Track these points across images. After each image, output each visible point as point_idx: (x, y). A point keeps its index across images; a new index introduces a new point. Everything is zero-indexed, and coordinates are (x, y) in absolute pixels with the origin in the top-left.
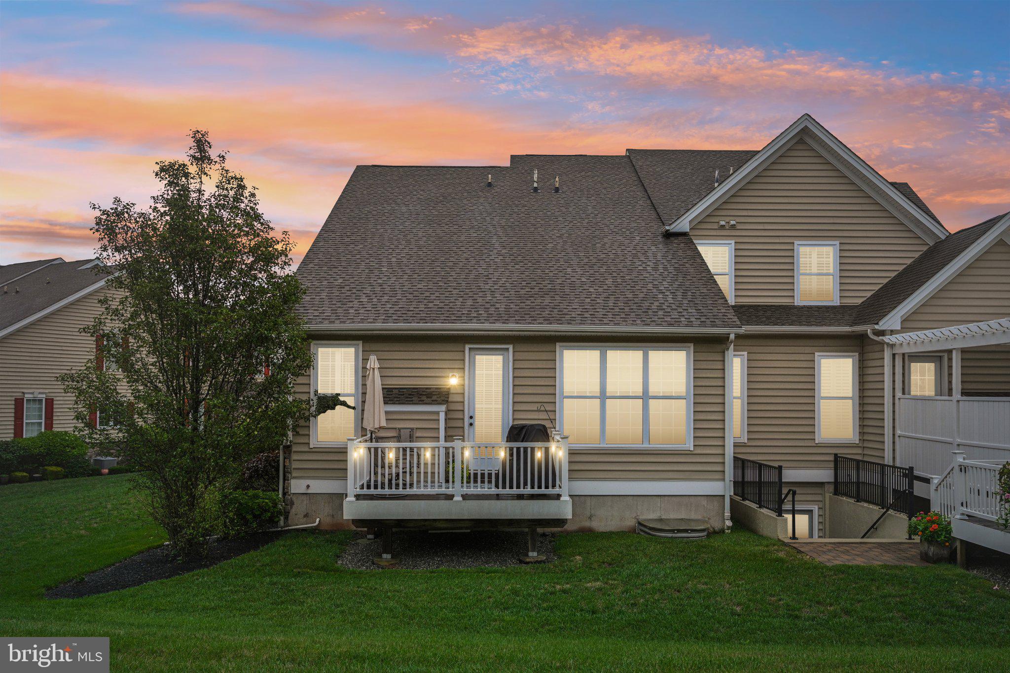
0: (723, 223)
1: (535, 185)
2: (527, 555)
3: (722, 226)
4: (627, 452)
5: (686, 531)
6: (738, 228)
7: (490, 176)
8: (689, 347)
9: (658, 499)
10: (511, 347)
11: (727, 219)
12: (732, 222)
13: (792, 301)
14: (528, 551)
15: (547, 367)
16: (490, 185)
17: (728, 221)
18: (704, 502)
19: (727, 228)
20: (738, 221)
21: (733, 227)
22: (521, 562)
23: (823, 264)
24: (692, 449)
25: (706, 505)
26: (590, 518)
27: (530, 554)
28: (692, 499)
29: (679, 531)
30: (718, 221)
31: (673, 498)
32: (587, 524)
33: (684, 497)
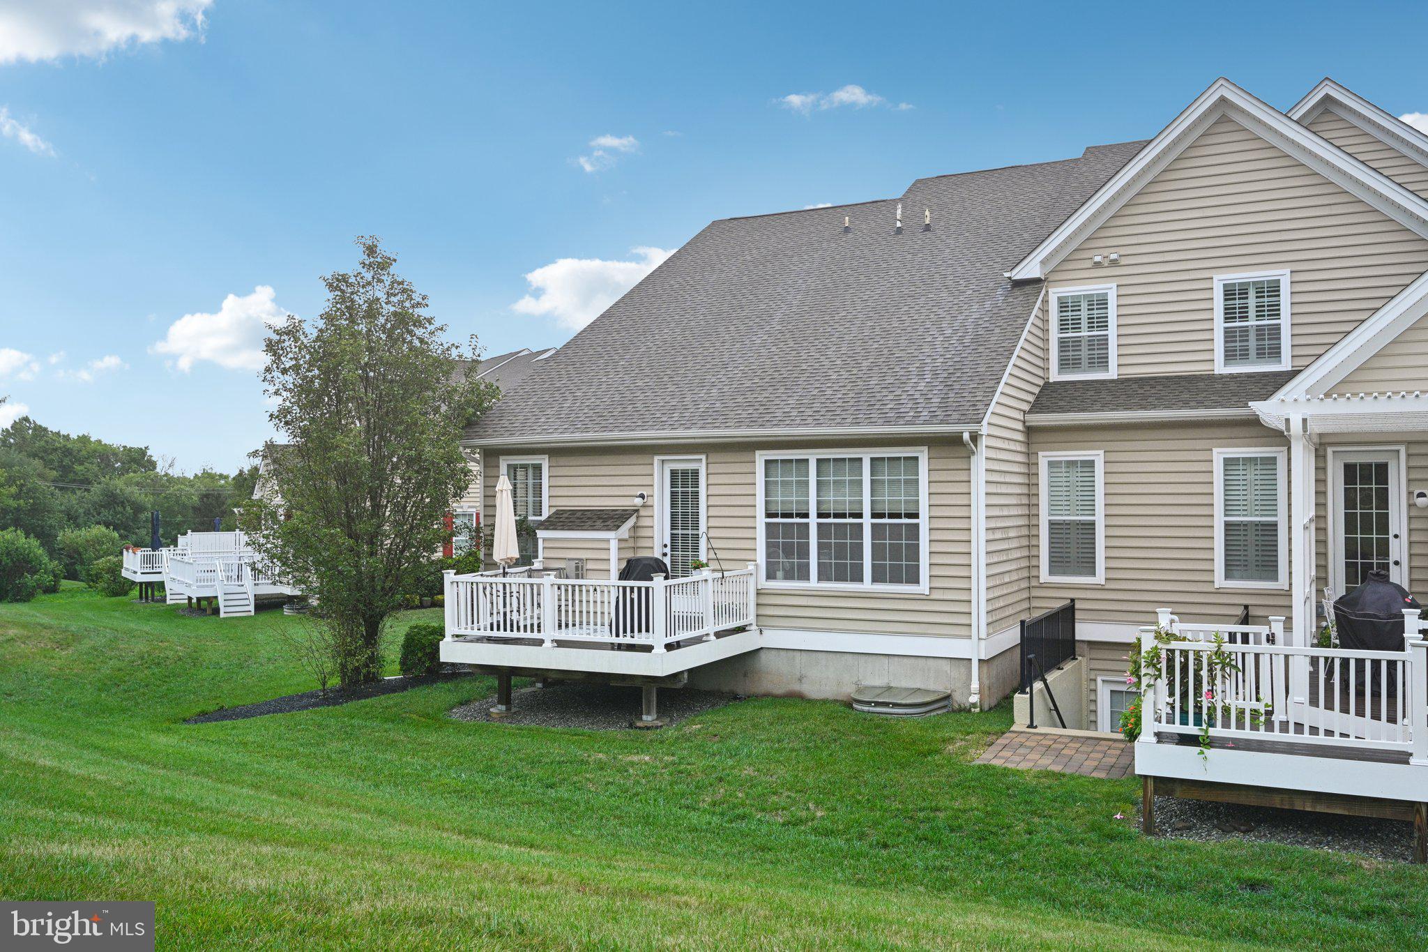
0: (1098, 259)
1: (899, 224)
2: (641, 719)
3: (1095, 263)
4: (844, 594)
5: (886, 704)
6: (1122, 263)
7: (847, 218)
8: (923, 451)
9: (885, 660)
10: (703, 457)
11: (1105, 252)
12: (1113, 256)
13: (1211, 368)
14: (642, 714)
15: (746, 482)
16: (847, 230)
17: (1105, 255)
18: (946, 666)
19: (1106, 265)
20: (1122, 253)
21: (1114, 263)
22: (631, 726)
23: (1264, 306)
24: (927, 592)
25: (949, 672)
26: (800, 680)
27: (644, 717)
28: (931, 662)
29: (878, 704)
30: (1090, 256)
31: (905, 660)
32: (796, 687)
33: (919, 659)
